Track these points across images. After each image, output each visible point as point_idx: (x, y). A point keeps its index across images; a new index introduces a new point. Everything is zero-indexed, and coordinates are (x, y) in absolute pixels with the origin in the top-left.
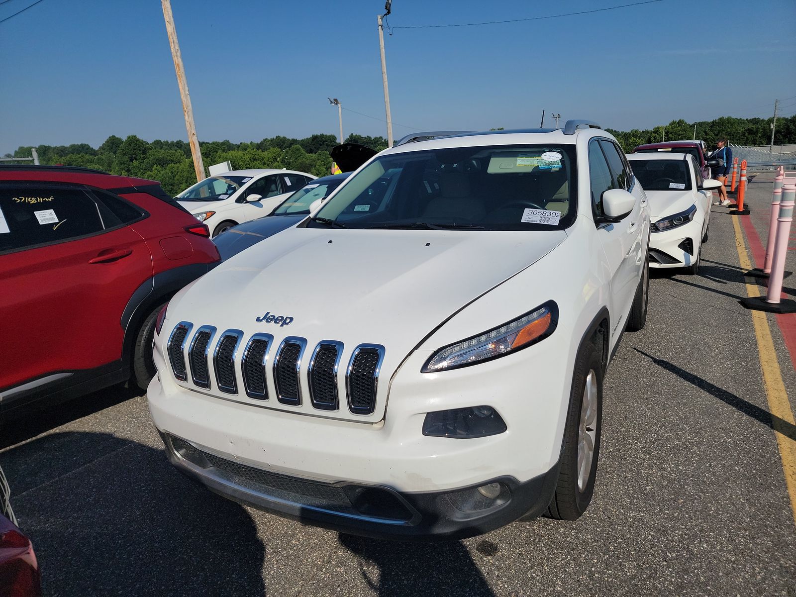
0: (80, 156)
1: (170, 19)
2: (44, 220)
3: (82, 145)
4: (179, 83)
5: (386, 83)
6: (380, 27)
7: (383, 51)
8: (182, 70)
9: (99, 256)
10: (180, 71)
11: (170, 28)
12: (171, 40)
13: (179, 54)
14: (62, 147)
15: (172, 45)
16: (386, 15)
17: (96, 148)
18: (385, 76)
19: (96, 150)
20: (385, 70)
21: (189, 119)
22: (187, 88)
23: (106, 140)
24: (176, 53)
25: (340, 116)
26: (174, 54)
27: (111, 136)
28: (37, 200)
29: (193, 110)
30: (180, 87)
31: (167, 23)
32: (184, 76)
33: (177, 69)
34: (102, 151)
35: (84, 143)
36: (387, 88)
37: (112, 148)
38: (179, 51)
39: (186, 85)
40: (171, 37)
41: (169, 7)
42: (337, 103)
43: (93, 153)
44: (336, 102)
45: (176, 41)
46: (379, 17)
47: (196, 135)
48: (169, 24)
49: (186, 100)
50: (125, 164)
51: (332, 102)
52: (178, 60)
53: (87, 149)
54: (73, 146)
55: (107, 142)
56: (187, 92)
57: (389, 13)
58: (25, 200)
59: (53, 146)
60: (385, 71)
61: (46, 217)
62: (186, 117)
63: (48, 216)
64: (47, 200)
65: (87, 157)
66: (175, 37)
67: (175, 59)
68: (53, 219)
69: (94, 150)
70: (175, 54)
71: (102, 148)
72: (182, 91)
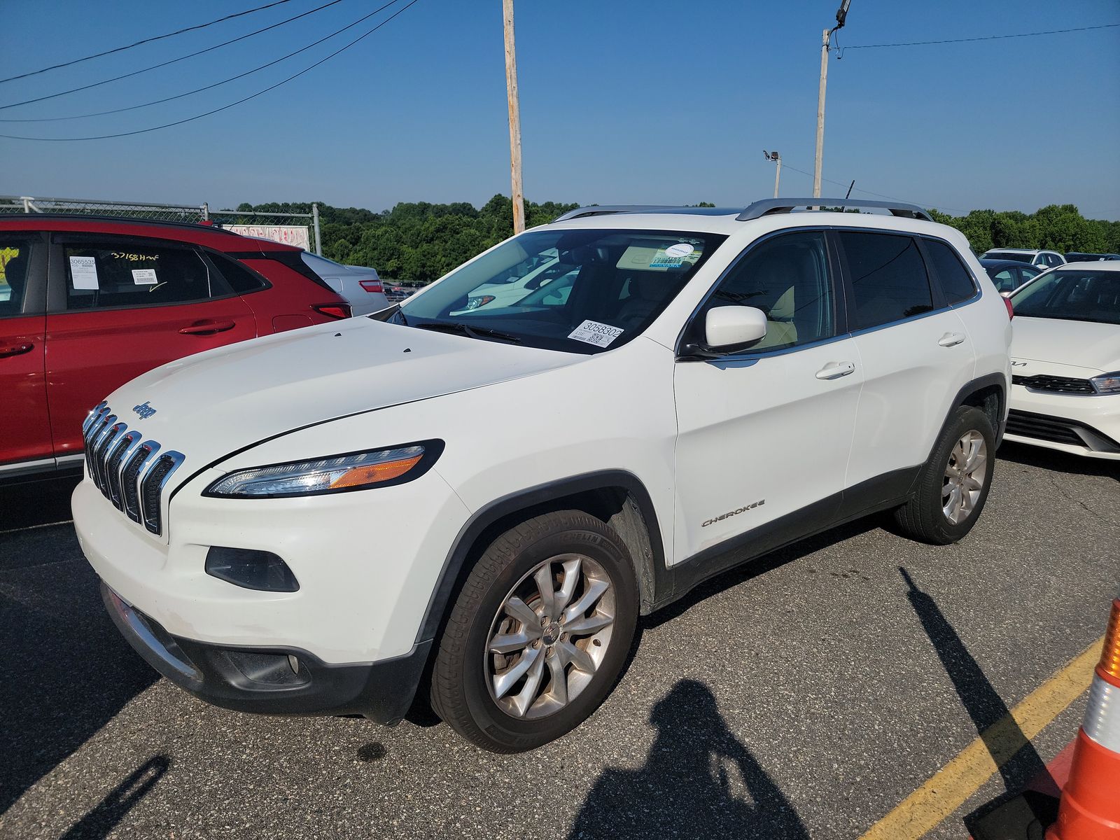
0: (457, 217)
1: (511, 48)
2: (142, 280)
3: (464, 203)
4: (511, 129)
5: (822, 130)
6: (825, 47)
7: (824, 82)
8: (516, 113)
9: (193, 326)
10: (514, 114)
11: (509, 60)
12: (508, 75)
13: (515, 93)
14: (442, 205)
15: (509, 81)
16: (836, 28)
17: (479, 209)
18: (822, 121)
19: (479, 211)
20: (822, 111)
21: (516, 175)
22: (519, 136)
23: (490, 199)
24: (512, 91)
25: (778, 178)
26: (509, 92)
27: (497, 194)
28: (139, 257)
29: (522, 164)
30: (511, 135)
31: (506, 53)
32: (517, 119)
33: (510, 112)
34: (484, 213)
35: (466, 202)
36: (822, 138)
37: (495, 210)
38: (516, 89)
39: (518, 132)
40: (509, 71)
41: (512, 33)
42: (776, 159)
43: (475, 214)
44: (775, 156)
45: (514, 75)
46: (825, 32)
47: (521, 197)
48: (508, 55)
49: (516, 152)
50: (504, 230)
51: (768, 157)
52: (513, 100)
53: (469, 209)
54: (454, 204)
55: (491, 202)
56: (519, 142)
57: (841, 25)
58: (126, 256)
59: (433, 204)
60: (823, 113)
61: (145, 277)
62: (513, 174)
63: (147, 276)
64: (151, 258)
65: (465, 219)
66: (514, 71)
67: (510, 98)
68: (152, 279)
69: (476, 211)
70: (511, 93)
71: (485, 209)
72: (512, 139)
